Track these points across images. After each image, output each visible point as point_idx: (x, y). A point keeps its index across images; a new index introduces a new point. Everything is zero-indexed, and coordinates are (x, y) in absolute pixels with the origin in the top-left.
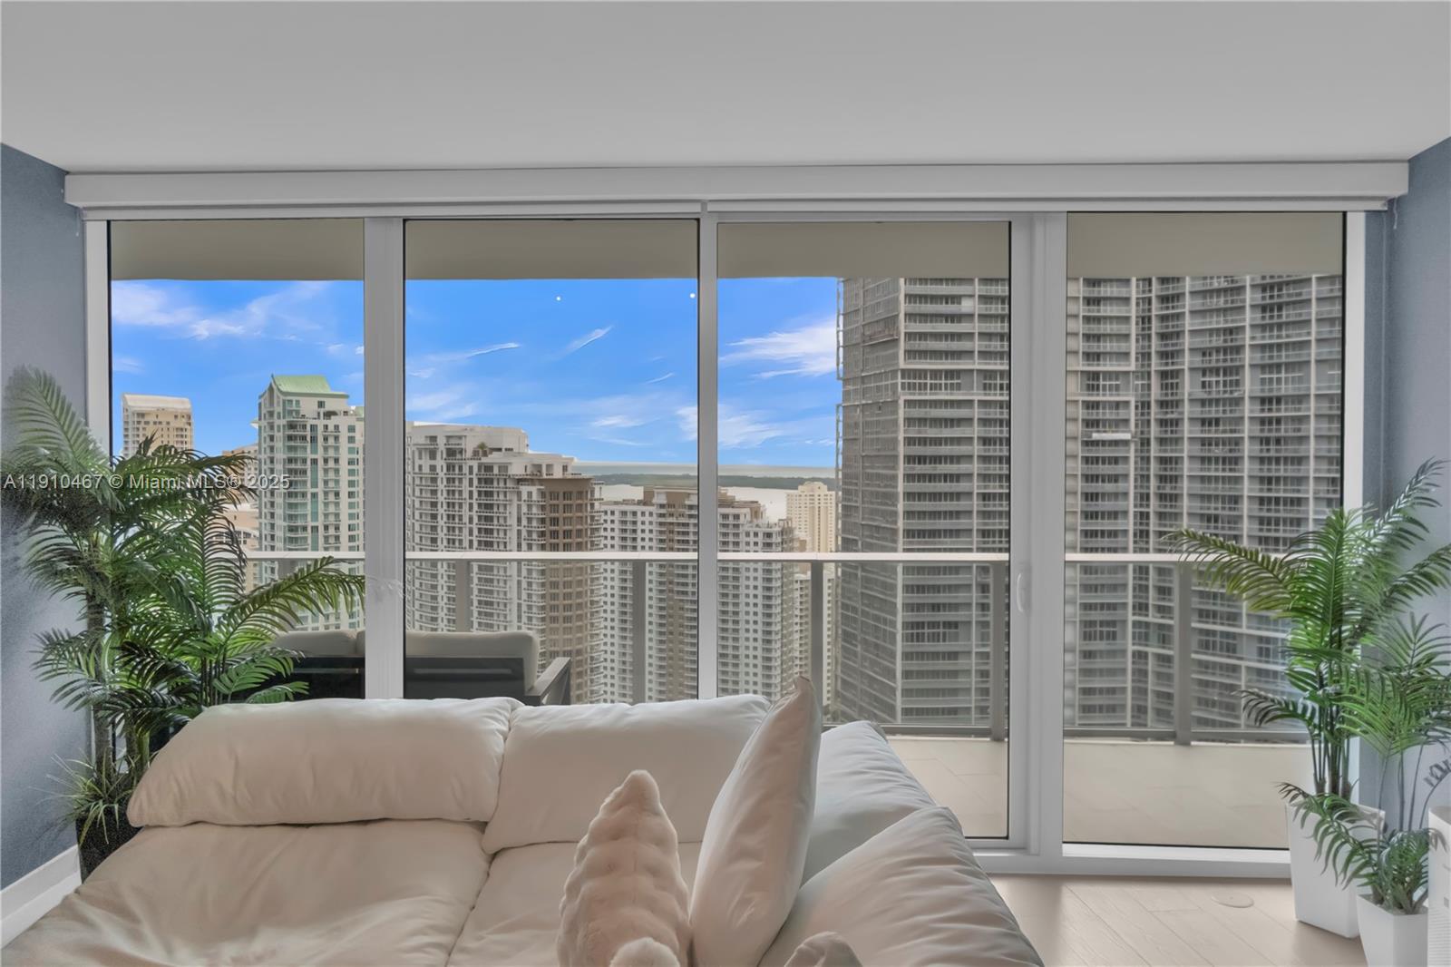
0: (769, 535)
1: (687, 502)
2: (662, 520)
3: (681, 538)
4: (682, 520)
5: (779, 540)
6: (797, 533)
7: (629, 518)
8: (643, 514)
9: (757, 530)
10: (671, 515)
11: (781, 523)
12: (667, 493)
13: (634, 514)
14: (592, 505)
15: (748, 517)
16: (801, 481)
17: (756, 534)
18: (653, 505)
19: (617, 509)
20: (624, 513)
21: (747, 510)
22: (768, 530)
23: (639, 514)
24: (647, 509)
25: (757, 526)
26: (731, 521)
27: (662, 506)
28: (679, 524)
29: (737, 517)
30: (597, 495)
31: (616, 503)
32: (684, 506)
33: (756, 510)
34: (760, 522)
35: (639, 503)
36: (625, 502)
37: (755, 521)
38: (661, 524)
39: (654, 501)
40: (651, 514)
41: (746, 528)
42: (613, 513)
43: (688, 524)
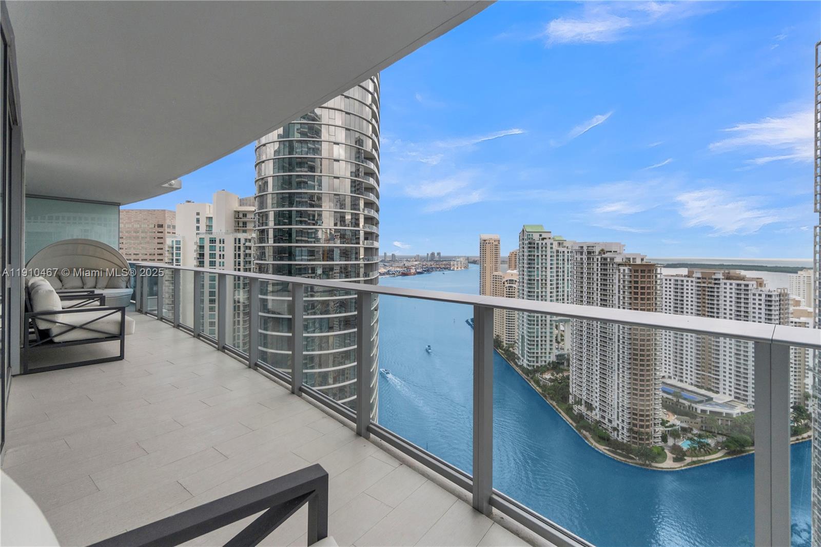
0: (770, 296)
1: (713, 277)
2: (699, 285)
3: (709, 294)
4: (710, 285)
5: (778, 299)
6: (792, 297)
7: (679, 283)
8: (687, 281)
9: (761, 293)
10: (704, 283)
11: (779, 290)
12: (702, 273)
13: (682, 281)
14: (656, 276)
15: (755, 286)
16: (802, 269)
17: (760, 295)
18: (693, 277)
19: (673, 278)
20: (677, 281)
21: (754, 283)
22: (770, 293)
23: (685, 281)
24: (690, 279)
25: (761, 291)
26: (743, 287)
27: (699, 278)
28: (708, 287)
29: (747, 285)
30: (659, 271)
31: (672, 276)
32: (712, 279)
33: (760, 284)
34: (763, 289)
35: (685, 276)
36: (677, 275)
37: (760, 288)
38: (698, 287)
39: (694, 275)
40: (692, 282)
41: (753, 292)
42: (670, 280)
43: (714, 288)
